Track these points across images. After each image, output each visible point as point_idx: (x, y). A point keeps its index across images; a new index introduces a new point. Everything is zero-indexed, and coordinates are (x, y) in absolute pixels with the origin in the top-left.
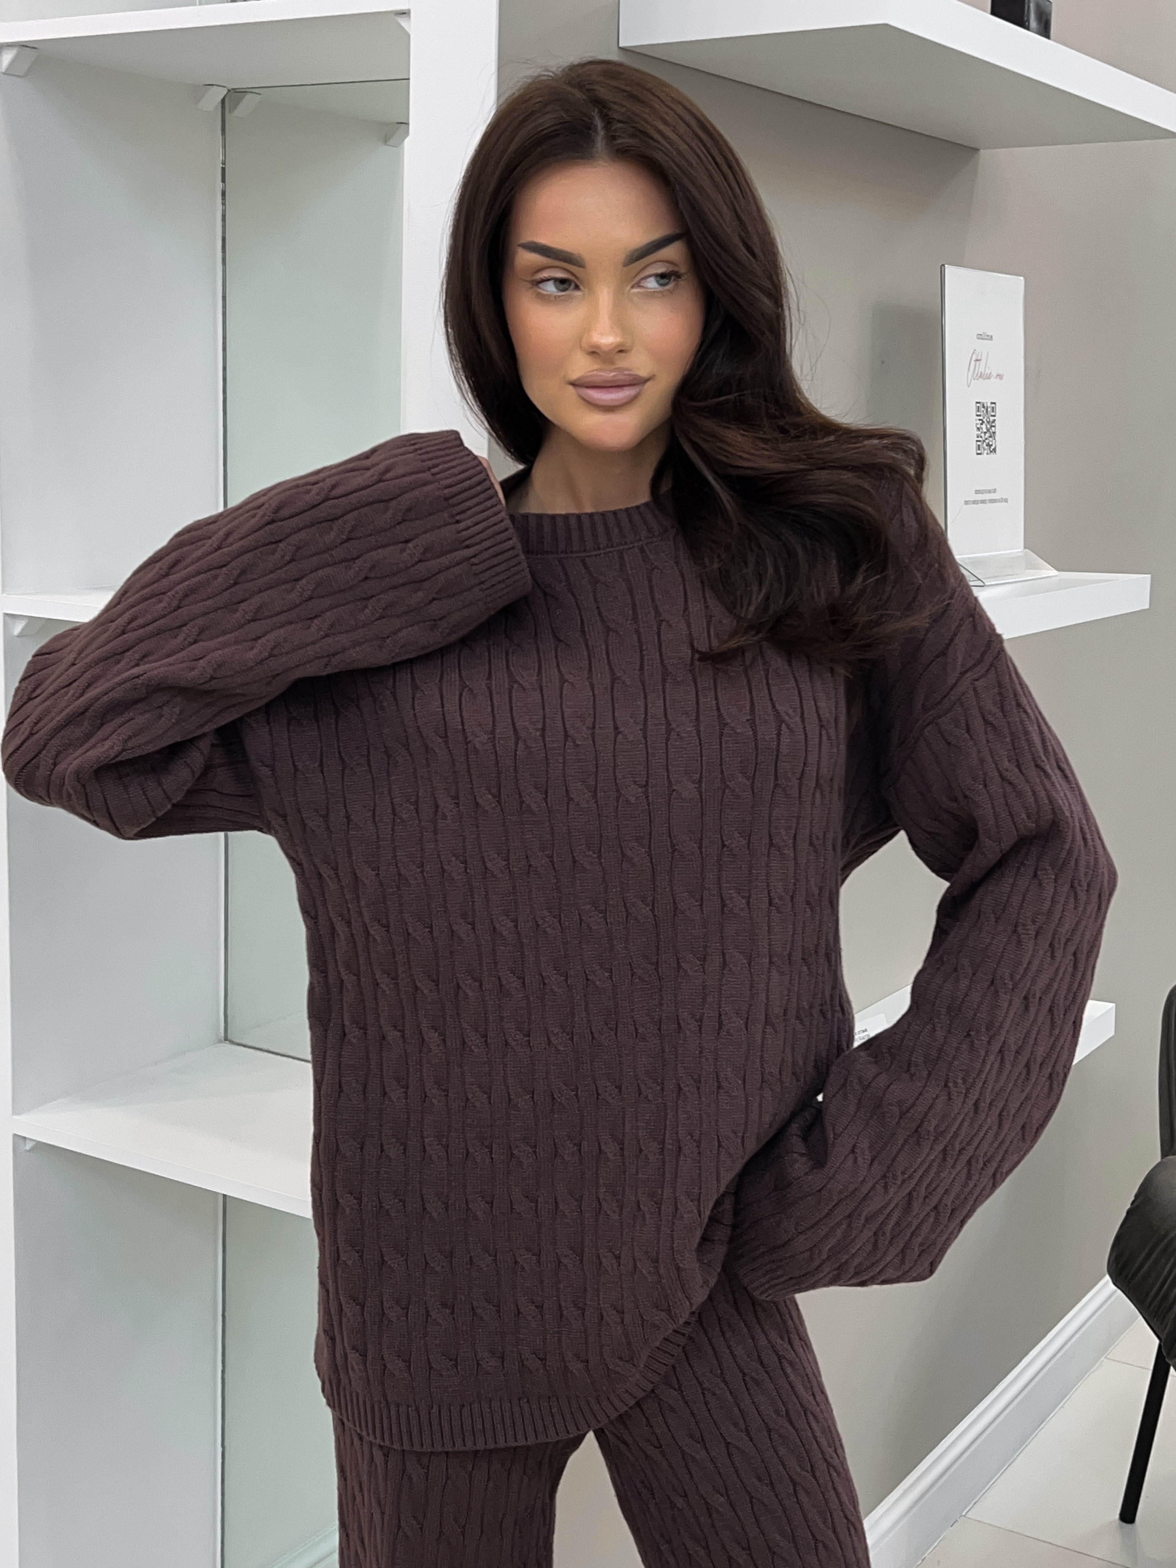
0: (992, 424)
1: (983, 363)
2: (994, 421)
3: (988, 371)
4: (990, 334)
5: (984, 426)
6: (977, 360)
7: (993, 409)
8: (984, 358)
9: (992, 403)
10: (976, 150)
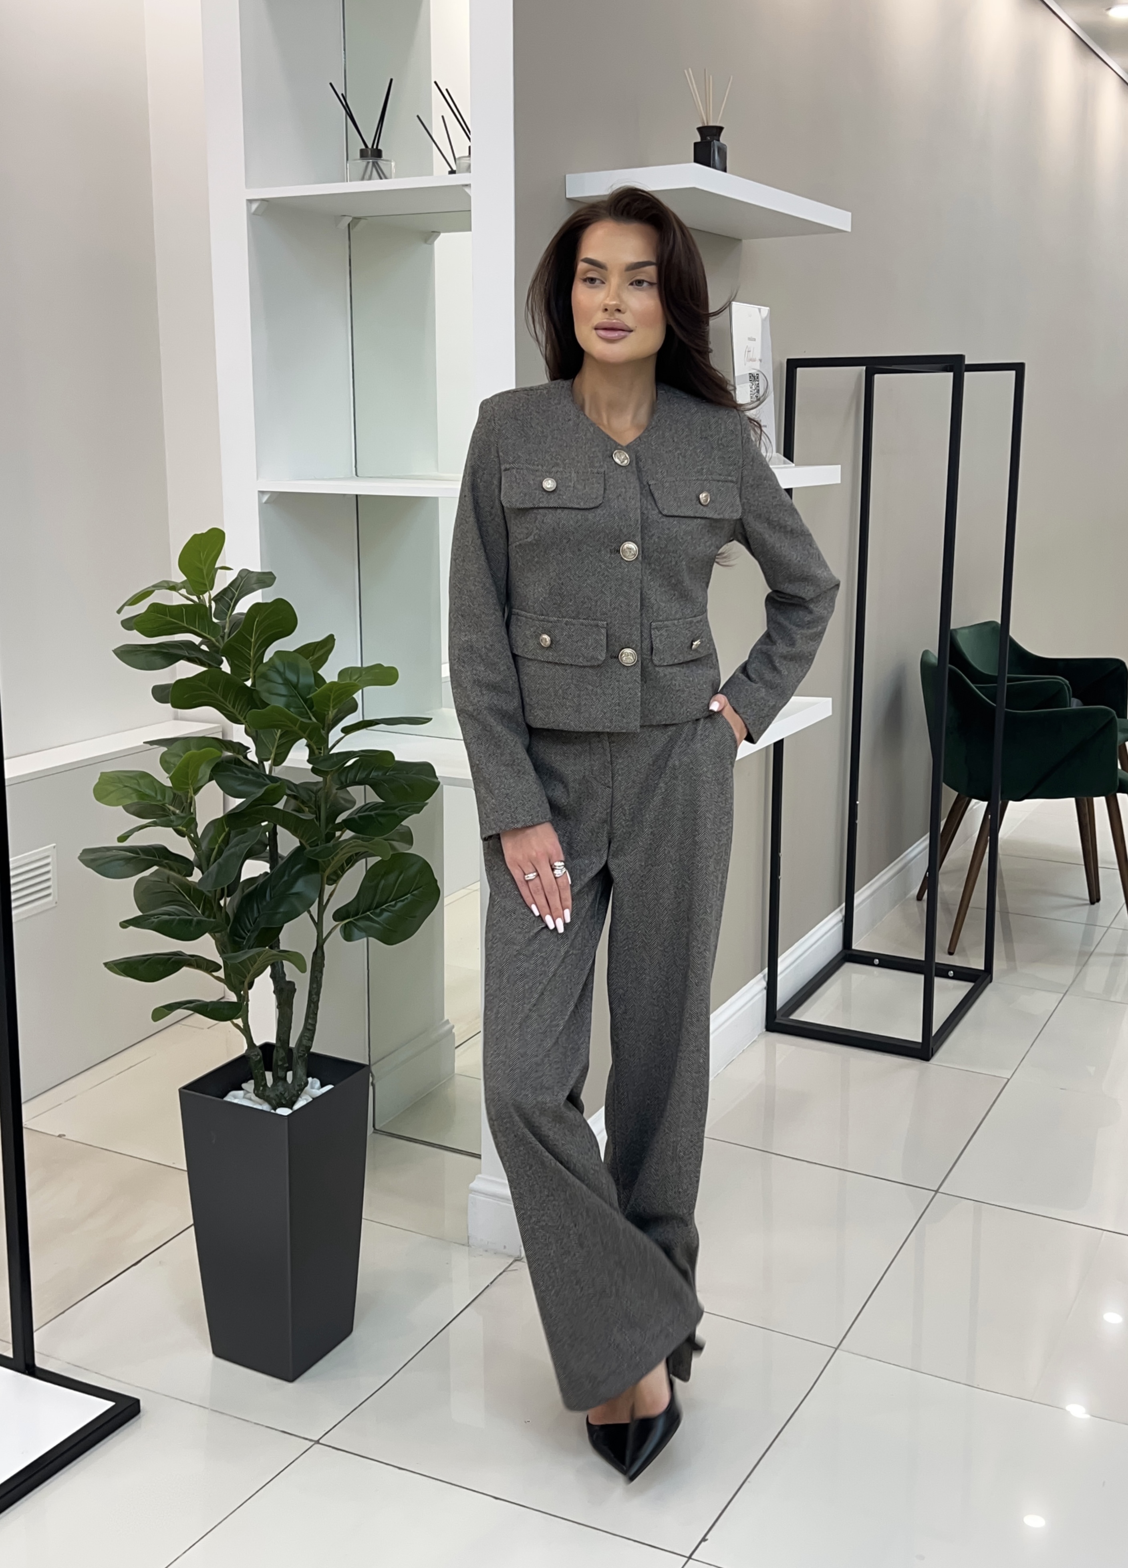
0: (758, 385)
1: (751, 353)
2: (758, 384)
3: (754, 357)
4: (754, 337)
5: (753, 386)
6: (749, 351)
7: (758, 378)
8: (752, 350)
9: (757, 374)
10: (740, 240)
